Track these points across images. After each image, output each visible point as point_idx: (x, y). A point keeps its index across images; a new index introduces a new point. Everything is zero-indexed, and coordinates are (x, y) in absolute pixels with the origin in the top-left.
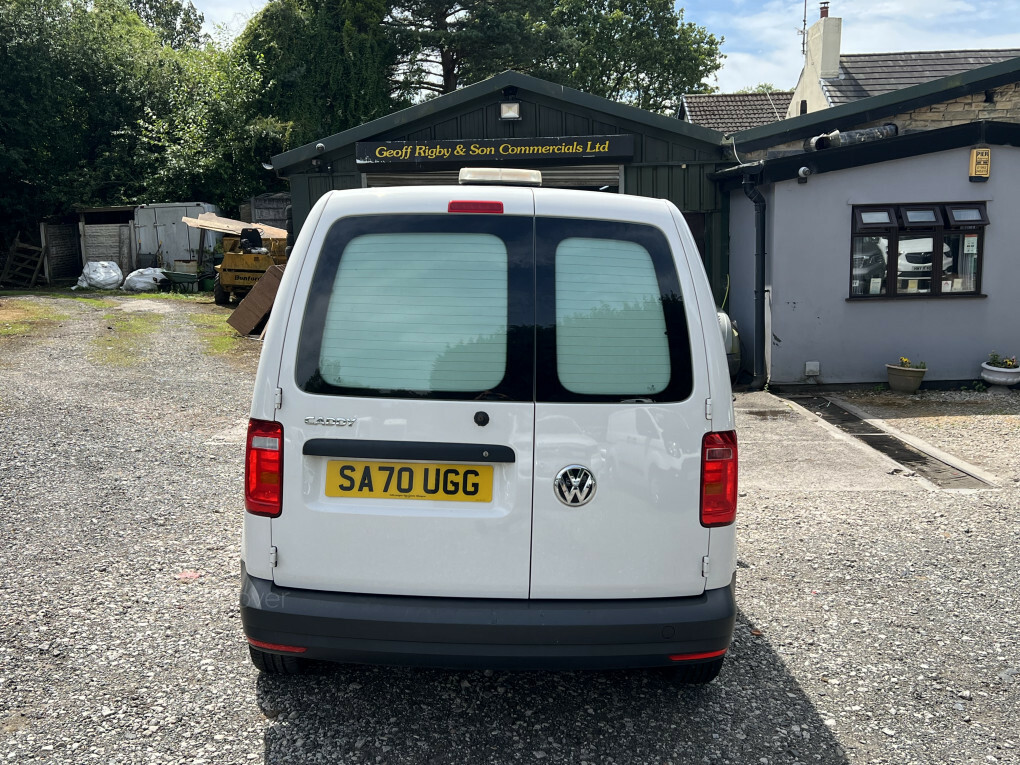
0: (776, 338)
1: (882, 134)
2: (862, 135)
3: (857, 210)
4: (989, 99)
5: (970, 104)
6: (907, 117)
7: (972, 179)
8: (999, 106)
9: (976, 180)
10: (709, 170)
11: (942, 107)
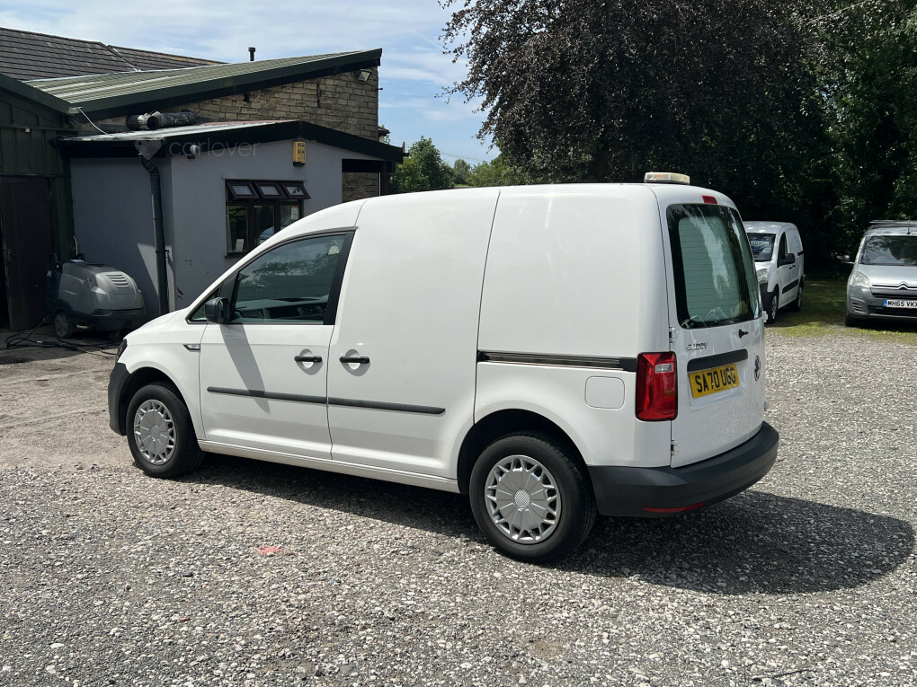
0: (180, 292)
1: (188, 118)
2: (175, 117)
3: (229, 183)
4: (246, 100)
5: (235, 101)
6: (196, 105)
7: (296, 164)
8: (253, 105)
9: (298, 165)
10: (50, 136)
11: (218, 101)
